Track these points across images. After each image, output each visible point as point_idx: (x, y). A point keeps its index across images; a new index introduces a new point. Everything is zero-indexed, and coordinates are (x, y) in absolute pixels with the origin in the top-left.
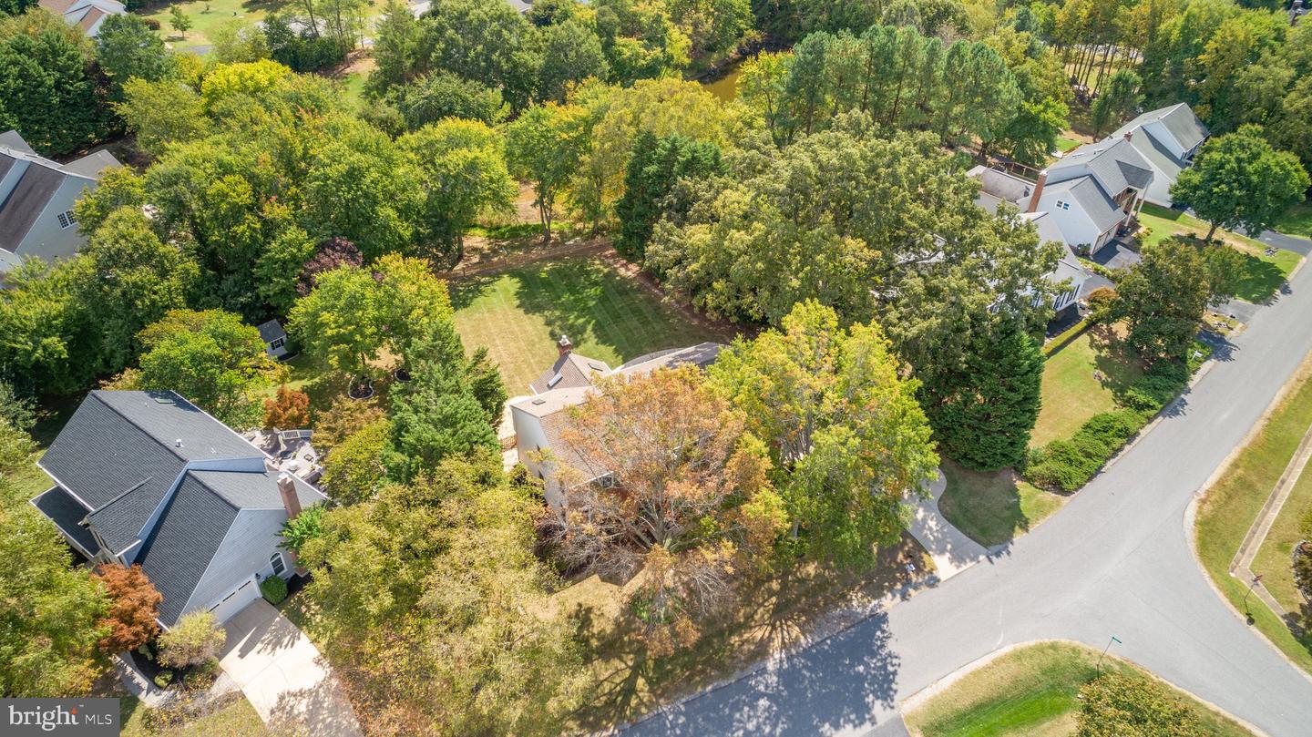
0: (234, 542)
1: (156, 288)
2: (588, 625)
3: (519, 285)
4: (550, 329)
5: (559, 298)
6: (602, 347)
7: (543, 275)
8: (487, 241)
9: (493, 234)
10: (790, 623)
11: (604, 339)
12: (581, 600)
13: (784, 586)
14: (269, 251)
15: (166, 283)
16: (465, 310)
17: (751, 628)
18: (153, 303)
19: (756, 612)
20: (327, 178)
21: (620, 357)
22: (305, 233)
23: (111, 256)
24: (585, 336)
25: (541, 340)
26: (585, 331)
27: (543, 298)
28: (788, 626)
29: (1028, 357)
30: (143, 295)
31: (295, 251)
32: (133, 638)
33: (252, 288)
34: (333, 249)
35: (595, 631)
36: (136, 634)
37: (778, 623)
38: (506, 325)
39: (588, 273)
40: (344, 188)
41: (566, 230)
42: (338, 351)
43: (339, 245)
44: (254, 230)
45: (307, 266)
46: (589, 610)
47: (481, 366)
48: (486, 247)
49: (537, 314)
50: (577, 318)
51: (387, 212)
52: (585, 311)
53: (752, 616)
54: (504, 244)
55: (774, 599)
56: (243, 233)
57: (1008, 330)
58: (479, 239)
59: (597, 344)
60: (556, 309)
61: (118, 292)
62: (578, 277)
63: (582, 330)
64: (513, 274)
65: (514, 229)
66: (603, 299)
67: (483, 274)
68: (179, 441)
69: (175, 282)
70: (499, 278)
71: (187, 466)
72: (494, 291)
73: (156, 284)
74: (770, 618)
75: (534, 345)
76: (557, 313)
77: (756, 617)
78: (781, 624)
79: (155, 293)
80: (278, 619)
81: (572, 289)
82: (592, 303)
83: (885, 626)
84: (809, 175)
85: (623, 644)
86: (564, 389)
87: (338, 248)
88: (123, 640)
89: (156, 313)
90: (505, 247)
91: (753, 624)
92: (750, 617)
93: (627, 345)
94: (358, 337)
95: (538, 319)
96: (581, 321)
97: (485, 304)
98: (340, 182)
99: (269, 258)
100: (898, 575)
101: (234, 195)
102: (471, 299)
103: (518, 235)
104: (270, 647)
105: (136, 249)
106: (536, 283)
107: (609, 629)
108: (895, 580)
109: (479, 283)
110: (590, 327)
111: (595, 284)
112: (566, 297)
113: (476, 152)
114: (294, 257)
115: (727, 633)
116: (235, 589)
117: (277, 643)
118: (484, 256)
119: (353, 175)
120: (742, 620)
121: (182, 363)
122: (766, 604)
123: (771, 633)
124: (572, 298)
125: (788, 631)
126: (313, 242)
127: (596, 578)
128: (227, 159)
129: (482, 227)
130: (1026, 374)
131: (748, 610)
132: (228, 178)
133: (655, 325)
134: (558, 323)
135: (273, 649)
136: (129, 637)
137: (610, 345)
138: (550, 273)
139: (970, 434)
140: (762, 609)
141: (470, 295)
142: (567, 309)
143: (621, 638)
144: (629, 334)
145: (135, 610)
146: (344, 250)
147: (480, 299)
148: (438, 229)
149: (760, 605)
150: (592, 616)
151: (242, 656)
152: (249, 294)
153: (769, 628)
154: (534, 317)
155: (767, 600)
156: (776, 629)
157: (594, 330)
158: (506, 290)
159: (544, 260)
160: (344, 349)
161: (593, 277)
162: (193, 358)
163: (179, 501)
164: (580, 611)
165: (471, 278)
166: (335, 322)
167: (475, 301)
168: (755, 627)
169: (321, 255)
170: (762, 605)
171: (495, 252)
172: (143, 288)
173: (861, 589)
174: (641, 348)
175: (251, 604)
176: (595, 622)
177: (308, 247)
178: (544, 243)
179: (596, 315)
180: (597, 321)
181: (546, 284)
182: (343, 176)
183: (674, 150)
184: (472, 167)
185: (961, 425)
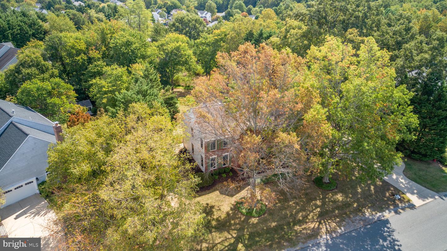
2: (211, 214)
9: (186, 88)
10: (329, 221)
12: (209, 202)
13: (324, 203)
14: (89, 68)
15: (42, 75)
17: (306, 223)
19: (309, 215)
20: (117, 43)
22: (105, 64)
28: (329, 223)
31: (99, 68)
35: (215, 217)
37: (322, 221)
42: (107, 97)
44: (84, 60)
46: (212, 207)
53: (307, 217)
55: (319, 209)
56: (79, 60)
68: (13, 111)
71: (12, 119)
74: (317, 218)
77: (310, 217)
78: (324, 221)
80: (43, 203)
83: (389, 225)
85: (231, 225)
91: (307, 220)
92: (306, 217)
98: (122, 45)
100: (389, 202)
101: (78, 46)
104: (33, 215)
107: (223, 216)
108: (389, 205)
115: (292, 224)
116: (22, 184)
117: (38, 213)
119: (128, 43)
120: (301, 218)
122: (314, 211)
123: (319, 225)
125: (329, 225)
127: (218, 192)
129: (183, 86)
131: (304, 213)
132: (77, 41)
135: (34, 216)
140: (312, 214)
143: (230, 222)
149: (311, 212)
150: (214, 210)
151: (16, 218)
153: (318, 223)
155: (315, 209)
156: (322, 224)
160: (110, 96)
163: (3, 135)
164: (207, 207)
166: (108, 87)
168: (309, 222)
170: (312, 211)
171: (186, 92)
172: (31, 75)
173: (369, 208)
175: (32, 196)
176: (215, 213)
182: (123, 43)
183: (261, 35)
184: (178, 49)
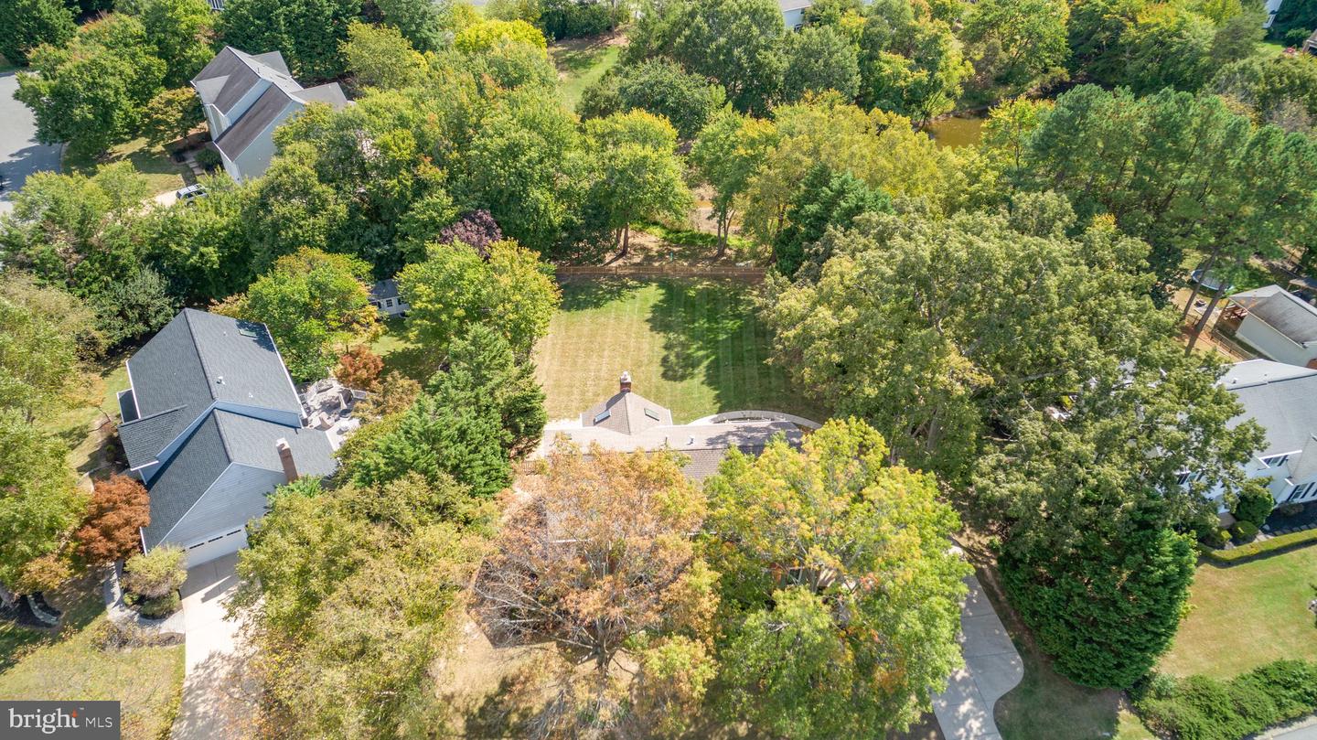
0: (223, 491)
1: (303, 222)
3: (662, 297)
4: (665, 353)
5: (694, 322)
6: (705, 388)
7: (692, 293)
8: (661, 243)
9: (670, 236)
11: (712, 380)
14: (413, 210)
15: (311, 220)
16: (594, 310)
18: (296, 236)
20: (486, 149)
21: (719, 405)
22: (451, 199)
23: (273, 187)
24: (696, 371)
25: (651, 362)
26: (698, 365)
27: (677, 317)
29: (1163, 566)
30: (289, 227)
31: (435, 214)
32: (105, 553)
33: (390, 242)
34: (473, 220)
36: (110, 551)
38: (625, 337)
39: (738, 302)
40: (499, 162)
41: (746, 250)
42: (420, 325)
43: (480, 218)
44: (406, 186)
45: (443, 233)
47: (523, 383)
48: (655, 249)
49: (662, 334)
50: (699, 349)
51: (538, 195)
52: (712, 344)
54: (675, 249)
56: (394, 187)
57: (1145, 522)
58: (654, 238)
59: (703, 383)
60: (684, 333)
61: (269, 218)
62: (726, 305)
63: (695, 365)
64: (663, 284)
65: (693, 236)
66: (736, 336)
67: (633, 277)
68: (221, 378)
69: (322, 221)
70: (647, 284)
71: (214, 405)
72: (634, 297)
73: (303, 219)
75: (639, 367)
76: (682, 338)
79: (300, 227)
81: (712, 317)
82: (722, 337)
84: (924, 263)
86: (604, 429)
87: (478, 221)
88: (96, 552)
89: (293, 246)
90: (674, 253)
93: (732, 394)
94: (444, 317)
95: (660, 339)
96: (701, 353)
97: (616, 309)
98: (497, 156)
99: (412, 217)
101: (395, 148)
102: (607, 300)
103: (693, 244)
105: (293, 185)
106: (678, 300)
109: (625, 286)
110: (706, 363)
111: (739, 316)
112: (702, 323)
113: (648, 150)
114: (432, 220)
116: (224, 534)
118: (649, 259)
119: (512, 151)
121: (271, 302)
124: (706, 325)
126: (457, 209)
128: (408, 113)
130: (1157, 585)
132: (398, 132)
133: (773, 379)
134: (678, 349)
136: (102, 550)
137: (715, 389)
138: (700, 293)
139: (1065, 633)
141: (608, 296)
142: (694, 337)
144: (741, 382)
145: (118, 527)
146: (483, 223)
147: (616, 303)
148: (593, 221)
151: (204, 600)
152: (387, 247)
154: (657, 336)
157: (708, 368)
158: (646, 300)
159: (702, 276)
160: (427, 325)
161: (741, 308)
162: (282, 300)
163: (197, 437)
165: (620, 277)
166: (428, 296)
167: (610, 303)
169: (460, 224)
171: (661, 256)
172: (290, 220)
174: (745, 401)
177: (450, 213)
178: (715, 259)
179: (720, 351)
180: (717, 359)
181: (690, 305)
182: (501, 150)
183: (841, 193)
184: (640, 165)
185: (1058, 617)
